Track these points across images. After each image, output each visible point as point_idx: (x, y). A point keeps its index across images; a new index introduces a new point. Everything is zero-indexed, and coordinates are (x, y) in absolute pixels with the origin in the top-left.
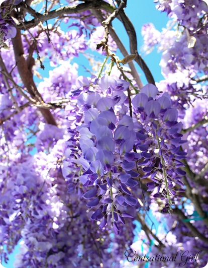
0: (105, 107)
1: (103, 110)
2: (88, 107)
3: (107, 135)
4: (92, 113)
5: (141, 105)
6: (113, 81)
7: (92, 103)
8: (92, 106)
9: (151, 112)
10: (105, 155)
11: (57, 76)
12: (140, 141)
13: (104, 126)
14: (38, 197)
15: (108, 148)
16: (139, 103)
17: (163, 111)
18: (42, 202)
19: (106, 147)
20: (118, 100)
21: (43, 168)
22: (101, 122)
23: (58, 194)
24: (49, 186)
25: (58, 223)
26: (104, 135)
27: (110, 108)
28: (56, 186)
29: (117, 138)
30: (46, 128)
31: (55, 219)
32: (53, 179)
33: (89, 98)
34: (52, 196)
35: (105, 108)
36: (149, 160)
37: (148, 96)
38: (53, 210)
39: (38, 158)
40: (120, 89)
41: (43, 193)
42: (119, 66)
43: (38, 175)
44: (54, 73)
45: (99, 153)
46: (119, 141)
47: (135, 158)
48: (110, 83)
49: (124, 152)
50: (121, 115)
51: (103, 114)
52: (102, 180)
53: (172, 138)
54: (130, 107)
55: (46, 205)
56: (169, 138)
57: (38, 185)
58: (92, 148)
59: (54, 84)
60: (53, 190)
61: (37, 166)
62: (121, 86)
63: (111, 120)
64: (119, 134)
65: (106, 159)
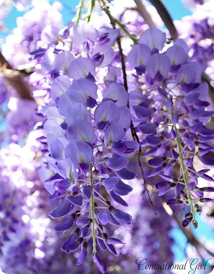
0: (80, 72)
1: (77, 78)
2: (55, 74)
3: (82, 118)
4: (62, 83)
5: (141, 62)
6: (93, 31)
7: (63, 68)
8: (61, 73)
9: (156, 72)
10: (80, 149)
11: (29, 24)
12: (144, 119)
13: (78, 104)
14: (8, 214)
15: (85, 137)
16: (138, 60)
17: (176, 68)
18: (15, 221)
19: (81, 137)
20: (100, 59)
21: (15, 169)
22: (73, 97)
23: (41, 207)
24: (25, 195)
25: (44, 249)
26: (78, 118)
27: (88, 74)
28: (37, 193)
29: (100, 121)
30: (19, 107)
31: (38, 244)
32: (31, 185)
33: (57, 60)
34: (31, 209)
35: (81, 74)
36: (159, 146)
37: (151, 48)
38: (33, 231)
39: (7, 155)
40: (104, 41)
41: (14, 207)
42: (102, 4)
43: (5, 180)
44: (24, 20)
45: (70, 147)
46: (102, 125)
47: (128, 149)
48: (88, 33)
49: (111, 142)
50: (108, 83)
51: (78, 83)
52: (81, 186)
53: (193, 109)
54: (124, 68)
55: (23, 225)
56: (190, 109)
57: (6, 196)
58: (60, 139)
59: (26, 37)
60: (33, 200)
61: (5, 167)
62: (105, 38)
63: (89, 93)
64: (102, 113)
65: (81, 156)
